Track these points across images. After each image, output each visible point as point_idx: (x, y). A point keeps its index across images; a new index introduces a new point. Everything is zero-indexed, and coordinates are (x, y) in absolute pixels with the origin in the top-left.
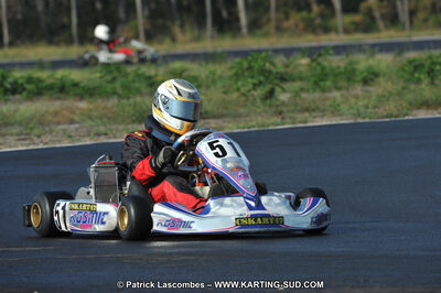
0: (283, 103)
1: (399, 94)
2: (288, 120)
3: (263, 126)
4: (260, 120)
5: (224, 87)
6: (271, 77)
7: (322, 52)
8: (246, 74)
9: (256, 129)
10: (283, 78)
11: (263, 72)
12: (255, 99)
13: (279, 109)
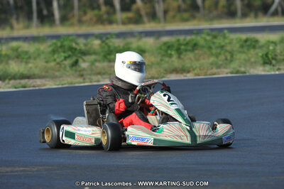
0: (84, 70)
1: (158, 64)
2: (87, 80)
3: (71, 83)
4: (69, 80)
5: (45, 58)
6: (76, 52)
7: (109, 36)
8: (60, 50)
9: (67, 86)
10: (84, 53)
11: (71, 49)
12: (65, 67)
13: (81, 73)
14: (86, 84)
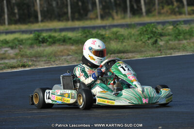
0: (161, 46)
2: (163, 53)
3: (152, 56)
4: (151, 53)
5: (135, 39)
6: (156, 34)
7: (178, 23)
8: (145, 33)
9: (149, 57)
10: (161, 35)
11: (152, 32)
12: (149, 45)
13: (159, 49)
14: (162, 56)
